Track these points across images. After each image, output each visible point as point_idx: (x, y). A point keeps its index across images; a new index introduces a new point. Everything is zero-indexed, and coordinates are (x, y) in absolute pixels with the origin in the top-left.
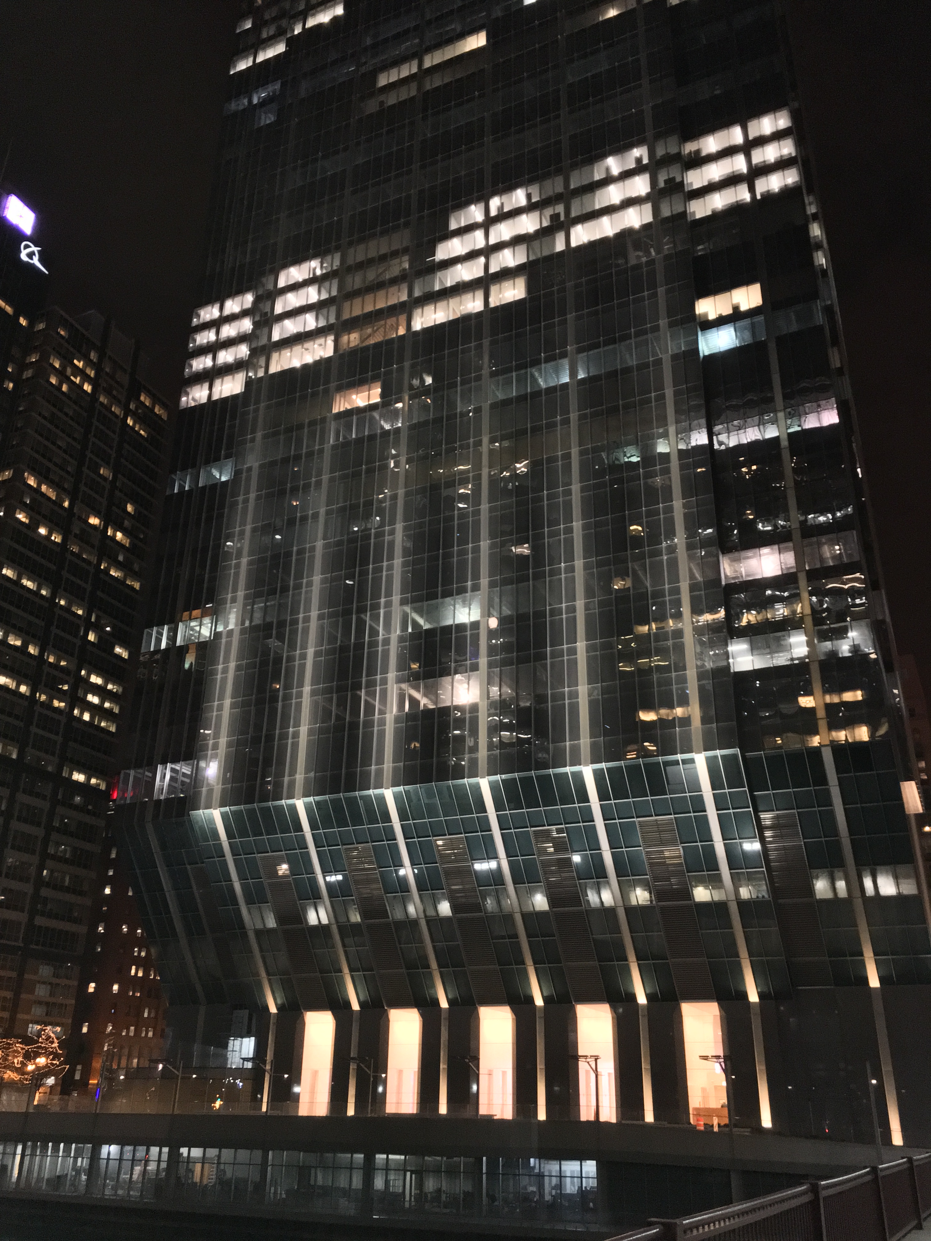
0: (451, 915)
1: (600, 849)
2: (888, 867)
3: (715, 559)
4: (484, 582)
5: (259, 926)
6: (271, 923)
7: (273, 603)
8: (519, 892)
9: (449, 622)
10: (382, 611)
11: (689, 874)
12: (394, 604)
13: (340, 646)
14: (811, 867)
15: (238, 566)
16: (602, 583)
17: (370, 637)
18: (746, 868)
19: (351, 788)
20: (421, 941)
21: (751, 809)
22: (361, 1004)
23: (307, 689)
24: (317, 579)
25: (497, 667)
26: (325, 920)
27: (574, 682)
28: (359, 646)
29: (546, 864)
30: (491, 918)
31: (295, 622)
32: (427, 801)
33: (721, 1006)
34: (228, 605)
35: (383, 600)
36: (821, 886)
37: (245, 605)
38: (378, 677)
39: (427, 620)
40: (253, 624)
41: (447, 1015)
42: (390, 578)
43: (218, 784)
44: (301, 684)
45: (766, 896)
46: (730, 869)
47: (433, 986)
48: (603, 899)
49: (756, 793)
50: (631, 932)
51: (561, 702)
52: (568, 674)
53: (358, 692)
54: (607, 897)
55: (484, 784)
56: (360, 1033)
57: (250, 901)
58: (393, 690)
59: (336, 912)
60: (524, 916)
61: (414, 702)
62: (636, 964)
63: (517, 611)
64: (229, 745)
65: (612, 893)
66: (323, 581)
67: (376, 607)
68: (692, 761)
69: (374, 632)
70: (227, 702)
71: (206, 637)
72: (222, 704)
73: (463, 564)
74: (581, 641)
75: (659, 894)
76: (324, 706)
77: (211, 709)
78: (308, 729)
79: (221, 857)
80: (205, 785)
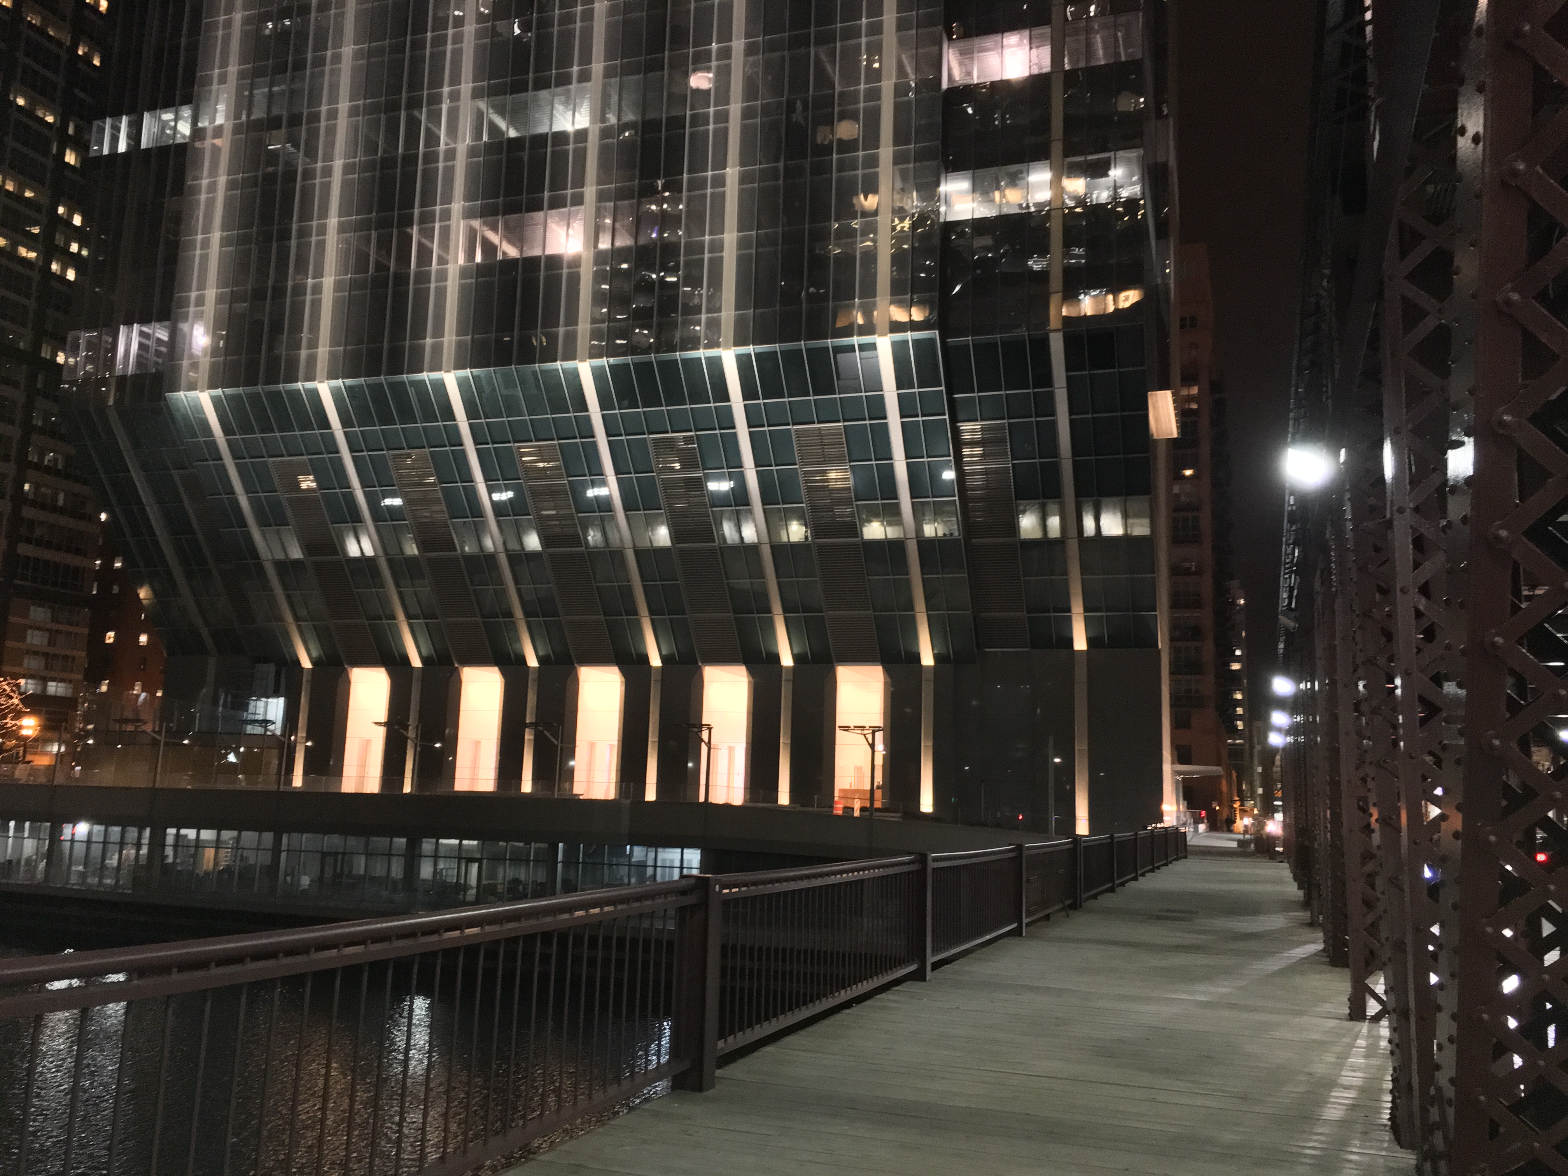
0: (540, 549)
1: (741, 467)
2: (1114, 499)
3: (937, 48)
4: (598, 67)
5: (280, 556)
6: (296, 553)
7: (283, 87)
8: (631, 522)
9: (543, 129)
10: (445, 107)
11: (858, 503)
12: (462, 97)
13: (382, 158)
14: (1017, 498)
15: (228, 24)
16: (769, 78)
17: (427, 145)
18: (933, 497)
19: (396, 368)
20: (501, 581)
21: (947, 417)
22: (423, 659)
23: (333, 222)
24: (348, 50)
25: (611, 201)
26: (369, 551)
27: (718, 228)
28: (410, 159)
29: (668, 485)
30: (594, 554)
31: (315, 118)
32: (504, 392)
33: (887, 671)
34: (215, 87)
35: (446, 90)
36: (1028, 523)
37: (239, 90)
38: (438, 208)
39: (512, 123)
40: (252, 118)
41: (537, 675)
42: (457, 55)
43: (205, 356)
44: (324, 214)
45: (956, 534)
46: (912, 497)
47: (518, 640)
48: (744, 535)
49: (956, 396)
50: (777, 577)
51: (698, 257)
52: (710, 215)
53: (409, 230)
54: (749, 533)
55: (585, 369)
56: (422, 695)
57: (263, 523)
58: (459, 228)
59: (383, 540)
60: (640, 554)
61: (489, 249)
62: (782, 616)
63: (643, 115)
64: (220, 299)
65: (756, 526)
66: (357, 55)
67: (436, 100)
68: (873, 346)
69: (432, 139)
70: (216, 236)
71: (184, 136)
72: (208, 239)
73: (567, 37)
74: (733, 166)
75: (817, 528)
76: (358, 250)
77: (192, 245)
78: (335, 280)
79: (218, 460)
80: (186, 357)
